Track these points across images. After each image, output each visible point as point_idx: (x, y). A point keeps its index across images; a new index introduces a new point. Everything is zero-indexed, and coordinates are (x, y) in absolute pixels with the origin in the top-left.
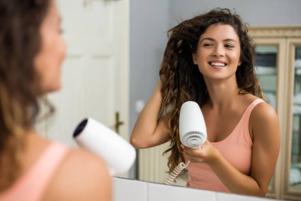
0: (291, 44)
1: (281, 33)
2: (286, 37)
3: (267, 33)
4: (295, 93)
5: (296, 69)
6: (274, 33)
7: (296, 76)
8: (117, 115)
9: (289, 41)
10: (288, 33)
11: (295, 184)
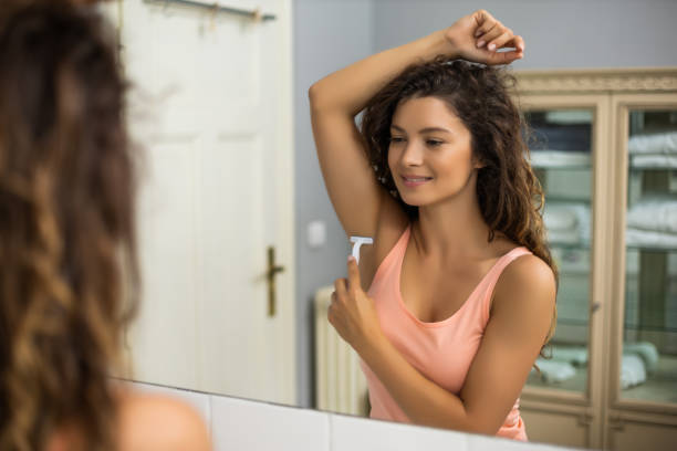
0: (620, 105)
1: (600, 84)
2: (611, 93)
3: (571, 84)
4: (629, 205)
5: (631, 157)
6: (586, 84)
7: (632, 170)
8: (271, 253)
9: (617, 99)
10: (615, 84)
11: (631, 387)
